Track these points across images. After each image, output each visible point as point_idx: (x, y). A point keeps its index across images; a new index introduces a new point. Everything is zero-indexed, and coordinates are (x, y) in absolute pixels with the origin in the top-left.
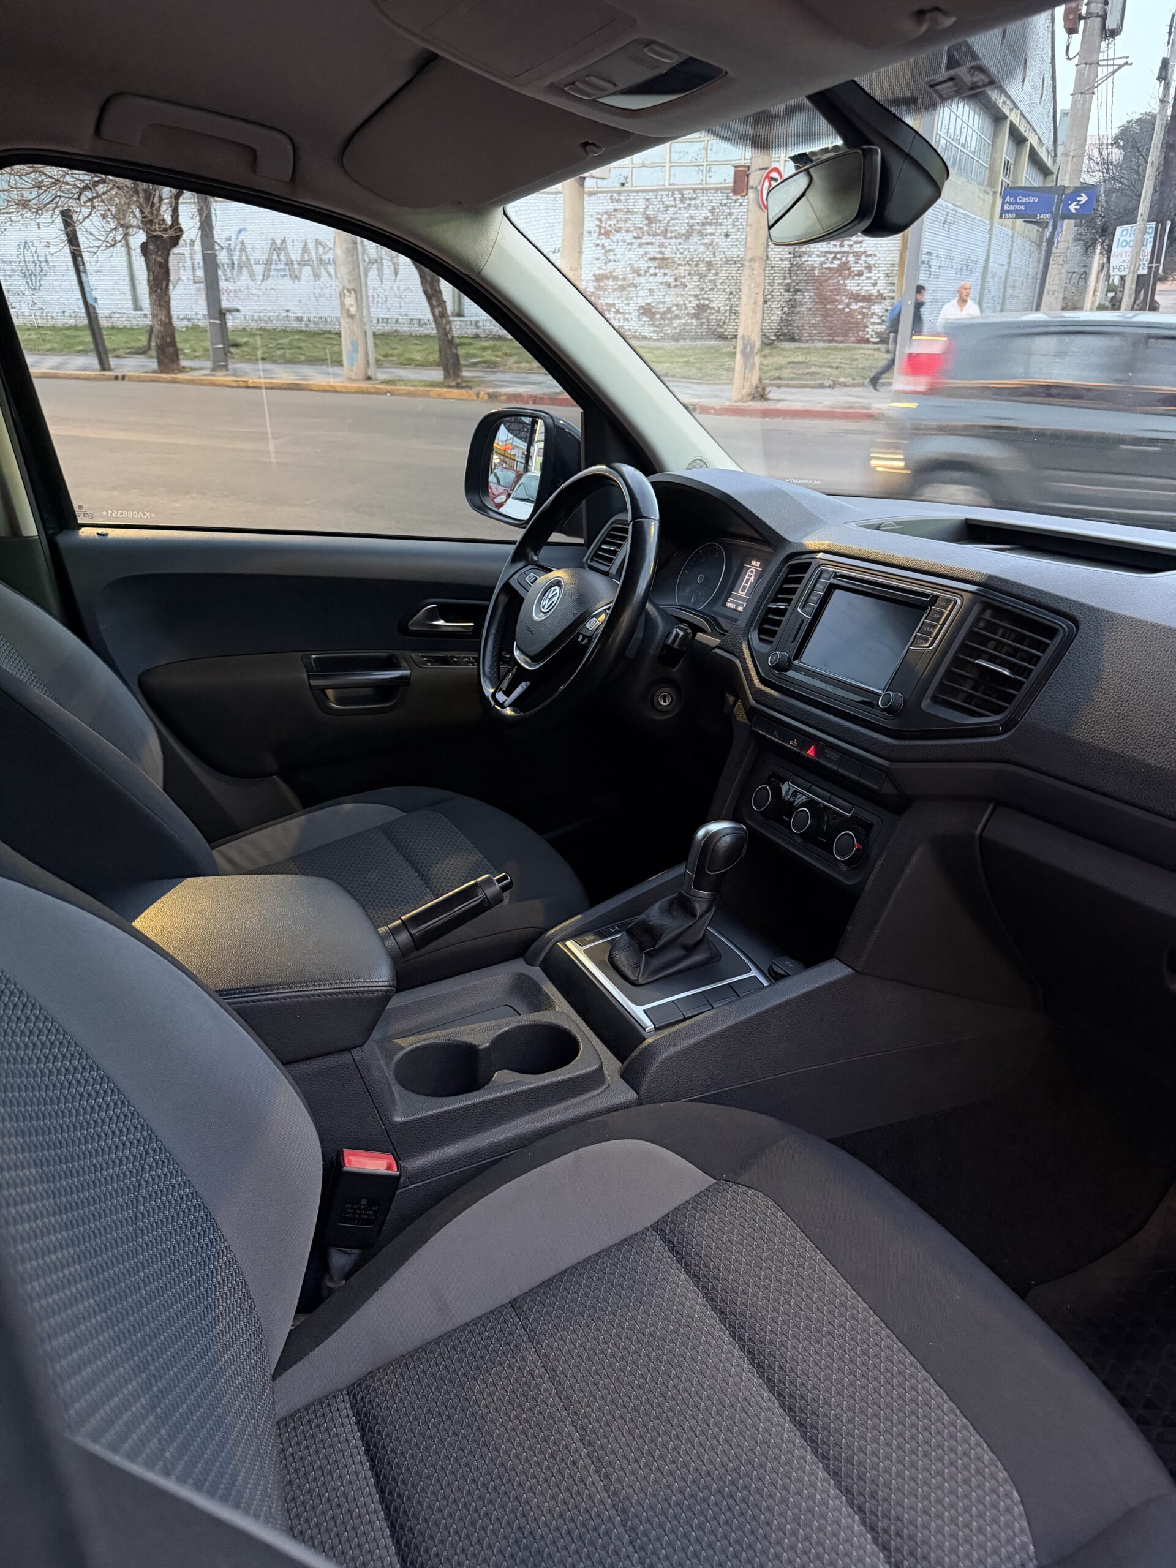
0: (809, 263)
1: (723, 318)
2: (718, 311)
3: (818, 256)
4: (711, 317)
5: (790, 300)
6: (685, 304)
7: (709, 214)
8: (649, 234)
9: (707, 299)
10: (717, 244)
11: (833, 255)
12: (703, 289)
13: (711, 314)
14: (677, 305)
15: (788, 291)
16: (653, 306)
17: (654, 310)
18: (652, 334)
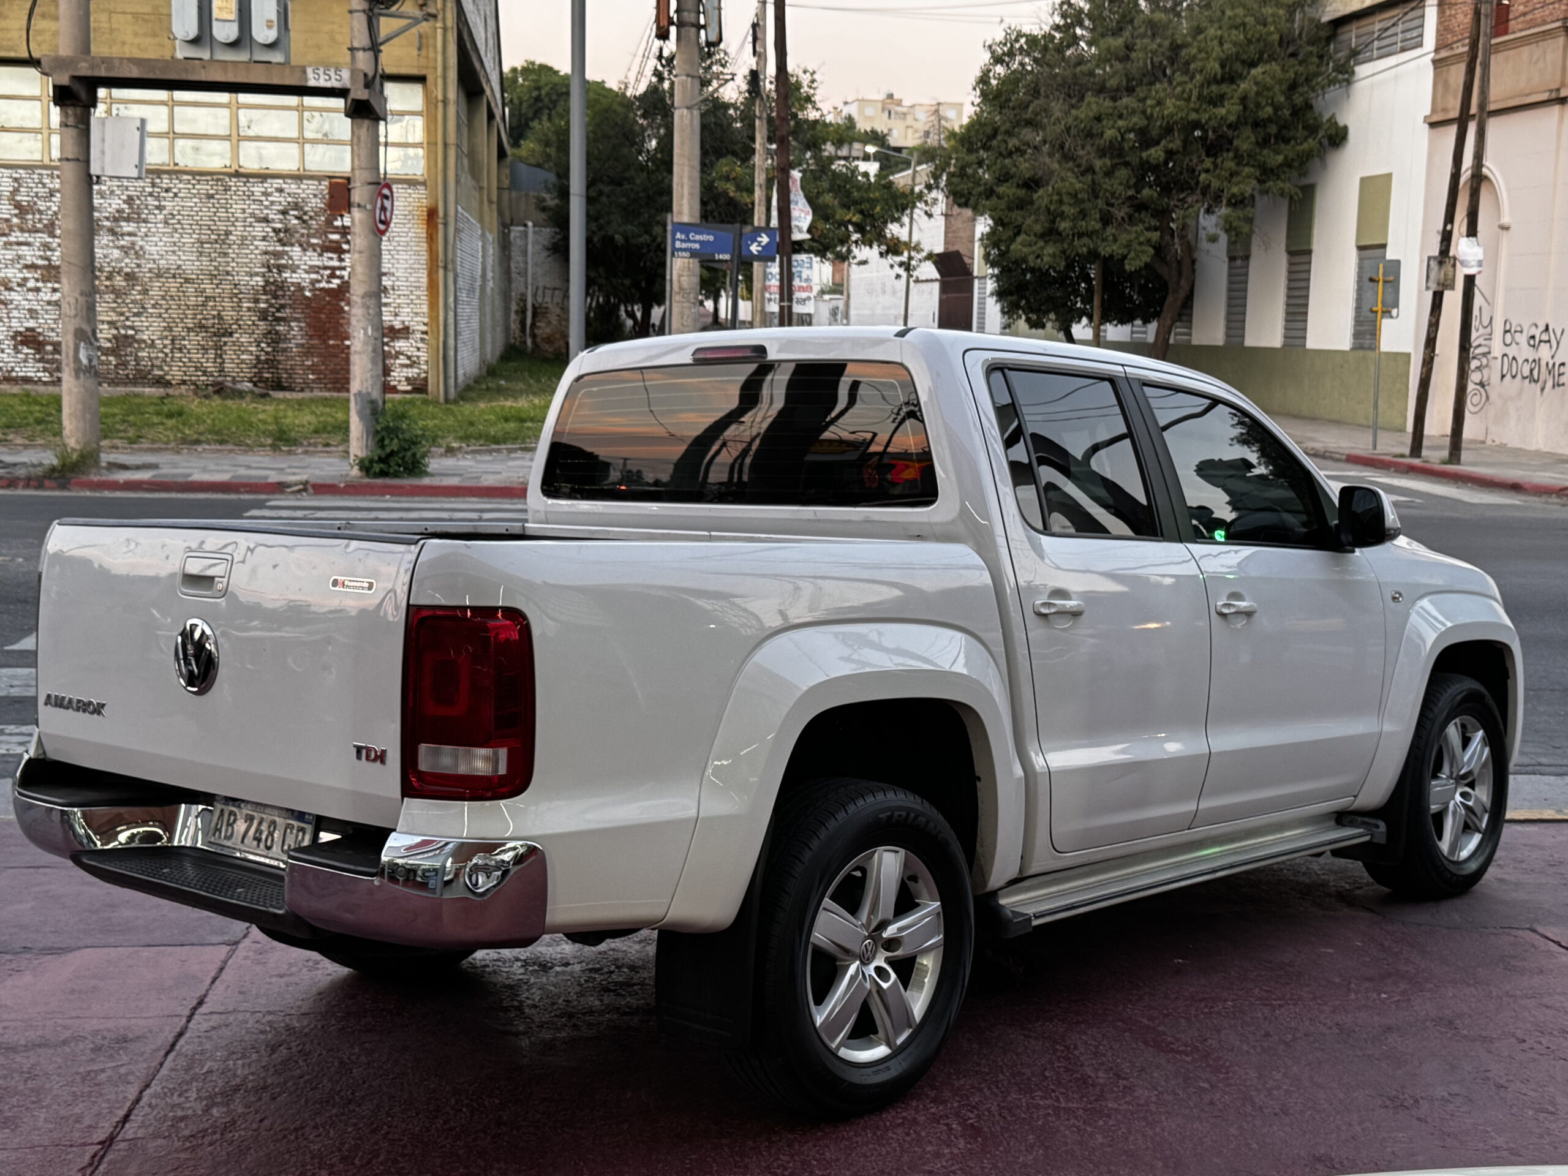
0: (295, 280)
1: (160, 355)
2: (153, 345)
3: (307, 272)
4: (140, 354)
5: (270, 332)
7: (125, 206)
8: (22, 230)
9: (132, 328)
10: (141, 248)
11: (328, 272)
12: (122, 314)
13: (140, 349)
15: (265, 319)
16: (39, 334)
17: (41, 338)
18: (40, 374)
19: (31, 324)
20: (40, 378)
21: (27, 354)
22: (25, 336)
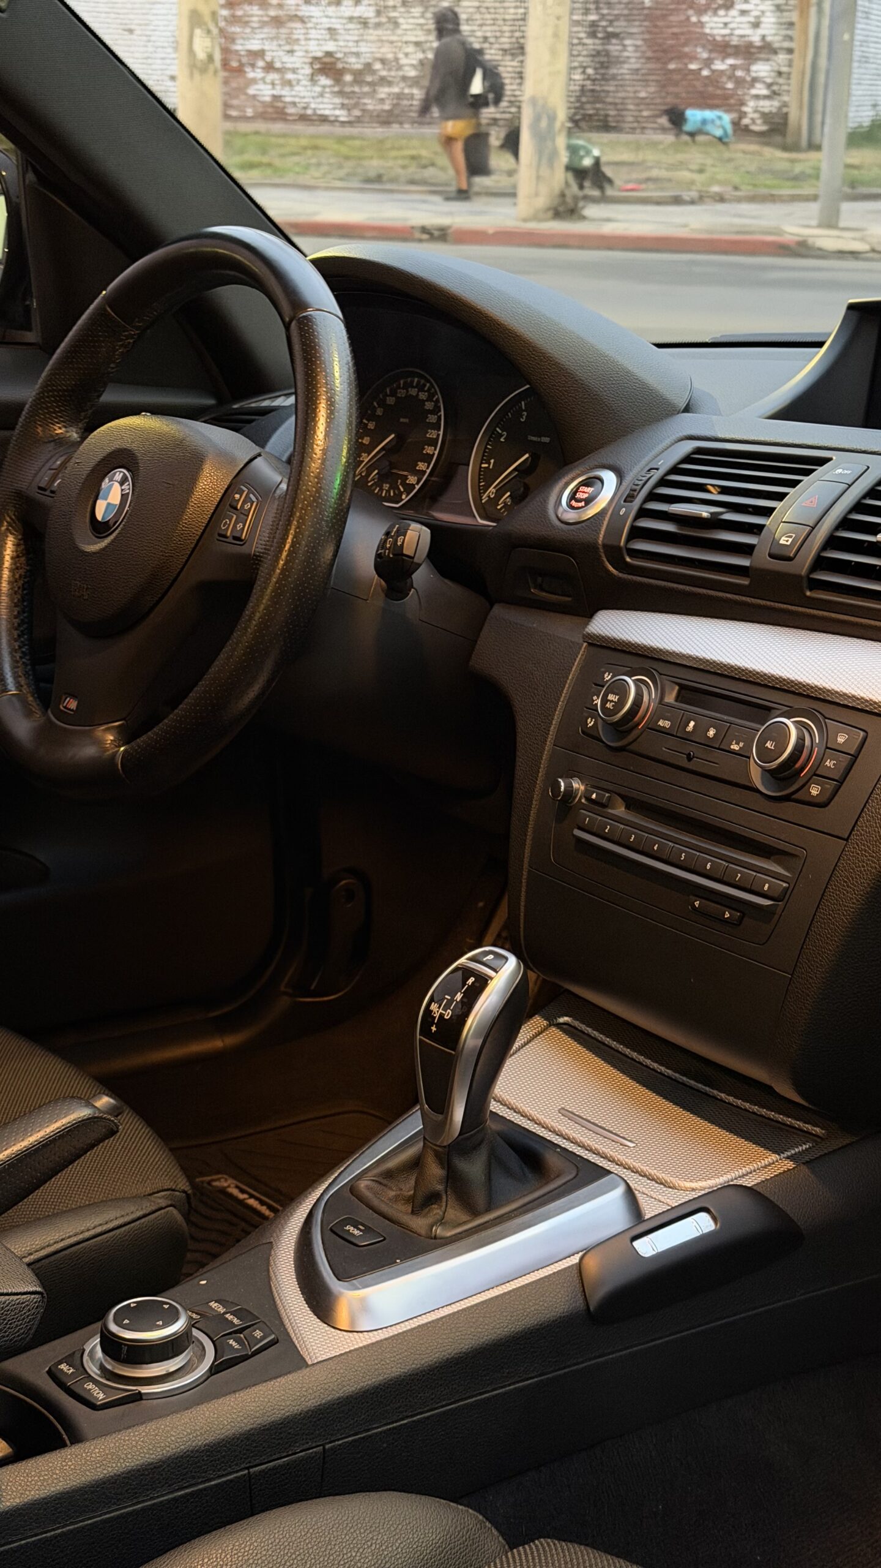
6: (397, 59)
14: (383, 61)
16: (338, 59)
17: (340, 66)
18: (337, 112)
19: (330, 47)
20: (337, 116)
21: (324, 87)
22: (325, 63)
